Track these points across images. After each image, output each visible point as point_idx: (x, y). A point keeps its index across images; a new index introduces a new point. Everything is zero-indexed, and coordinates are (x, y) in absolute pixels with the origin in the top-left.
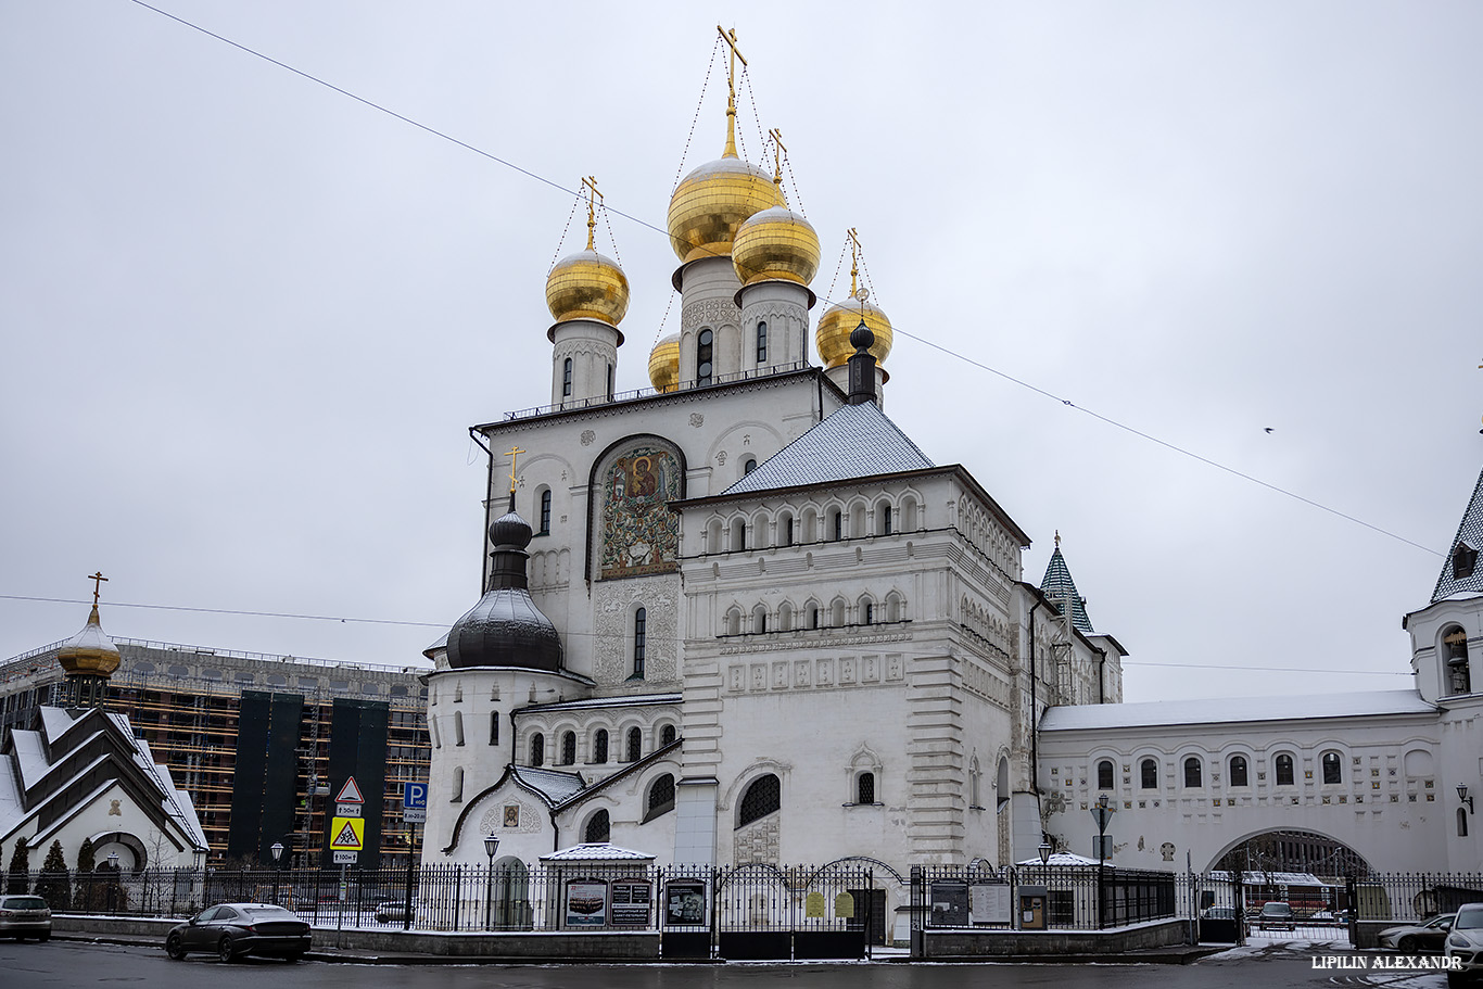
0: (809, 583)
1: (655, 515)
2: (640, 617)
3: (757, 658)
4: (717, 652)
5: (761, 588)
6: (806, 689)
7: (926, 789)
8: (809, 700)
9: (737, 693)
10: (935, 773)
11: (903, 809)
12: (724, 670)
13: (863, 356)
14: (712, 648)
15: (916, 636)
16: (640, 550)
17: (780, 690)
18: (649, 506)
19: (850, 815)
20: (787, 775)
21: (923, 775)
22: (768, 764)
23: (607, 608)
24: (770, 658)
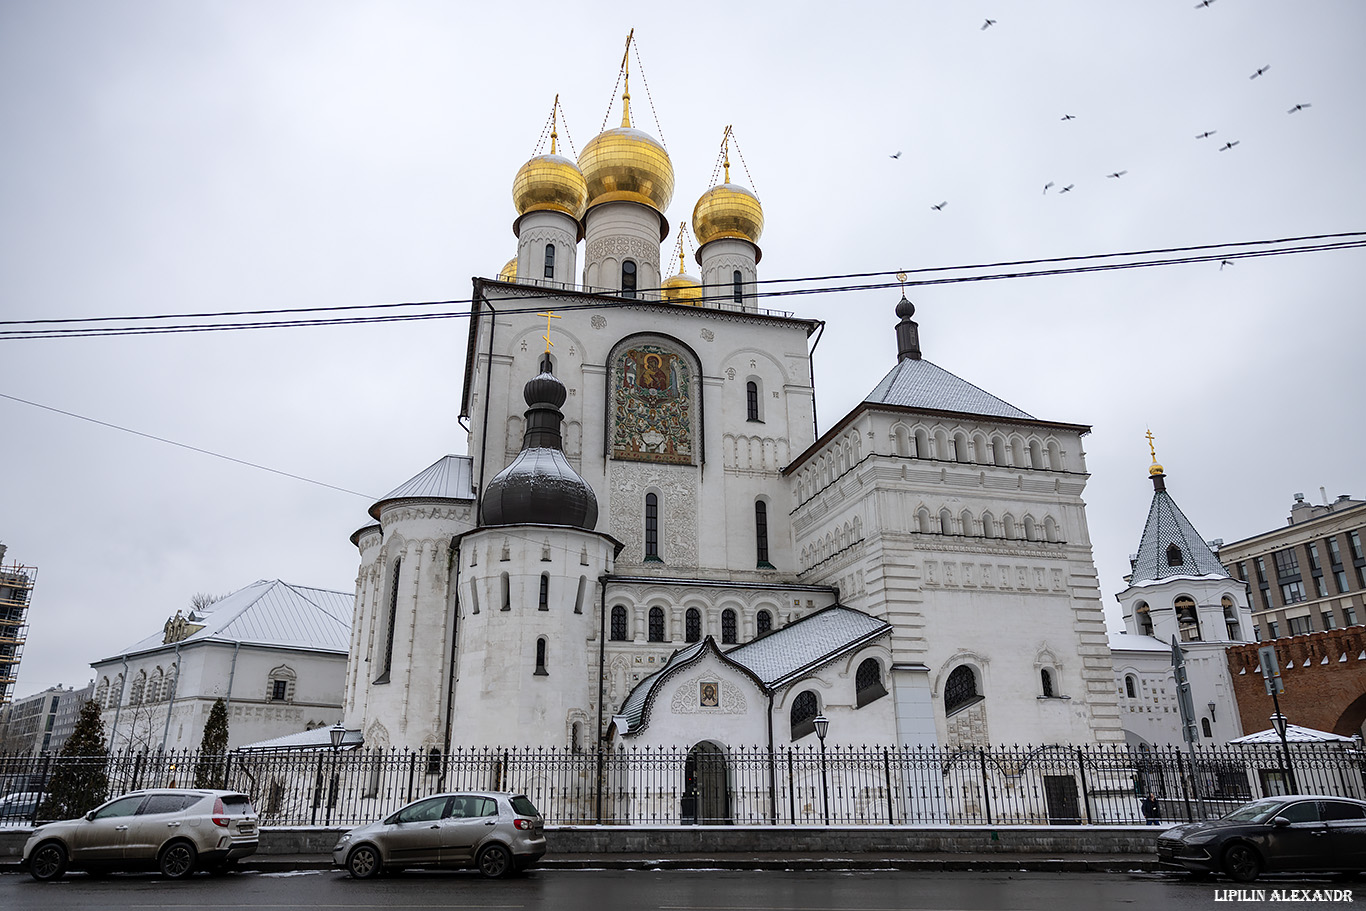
0: (982, 498)
1: (668, 409)
2: (652, 501)
3: (948, 557)
4: (911, 546)
5: (944, 495)
6: (992, 590)
7: (1099, 686)
8: (997, 601)
9: (933, 586)
10: (1103, 672)
11: (1082, 703)
12: (919, 563)
13: (906, 323)
14: (907, 541)
15: (1070, 556)
16: (653, 438)
17: (970, 588)
18: (661, 400)
19: (1042, 706)
20: (986, 667)
21: (1095, 674)
22: (970, 656)
23: (622, 487)
24: (959, 558)
